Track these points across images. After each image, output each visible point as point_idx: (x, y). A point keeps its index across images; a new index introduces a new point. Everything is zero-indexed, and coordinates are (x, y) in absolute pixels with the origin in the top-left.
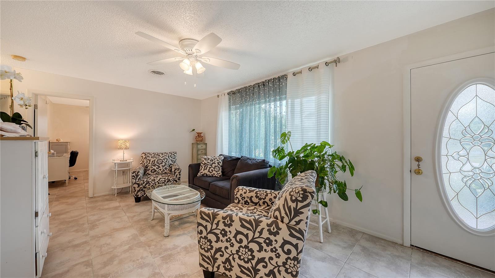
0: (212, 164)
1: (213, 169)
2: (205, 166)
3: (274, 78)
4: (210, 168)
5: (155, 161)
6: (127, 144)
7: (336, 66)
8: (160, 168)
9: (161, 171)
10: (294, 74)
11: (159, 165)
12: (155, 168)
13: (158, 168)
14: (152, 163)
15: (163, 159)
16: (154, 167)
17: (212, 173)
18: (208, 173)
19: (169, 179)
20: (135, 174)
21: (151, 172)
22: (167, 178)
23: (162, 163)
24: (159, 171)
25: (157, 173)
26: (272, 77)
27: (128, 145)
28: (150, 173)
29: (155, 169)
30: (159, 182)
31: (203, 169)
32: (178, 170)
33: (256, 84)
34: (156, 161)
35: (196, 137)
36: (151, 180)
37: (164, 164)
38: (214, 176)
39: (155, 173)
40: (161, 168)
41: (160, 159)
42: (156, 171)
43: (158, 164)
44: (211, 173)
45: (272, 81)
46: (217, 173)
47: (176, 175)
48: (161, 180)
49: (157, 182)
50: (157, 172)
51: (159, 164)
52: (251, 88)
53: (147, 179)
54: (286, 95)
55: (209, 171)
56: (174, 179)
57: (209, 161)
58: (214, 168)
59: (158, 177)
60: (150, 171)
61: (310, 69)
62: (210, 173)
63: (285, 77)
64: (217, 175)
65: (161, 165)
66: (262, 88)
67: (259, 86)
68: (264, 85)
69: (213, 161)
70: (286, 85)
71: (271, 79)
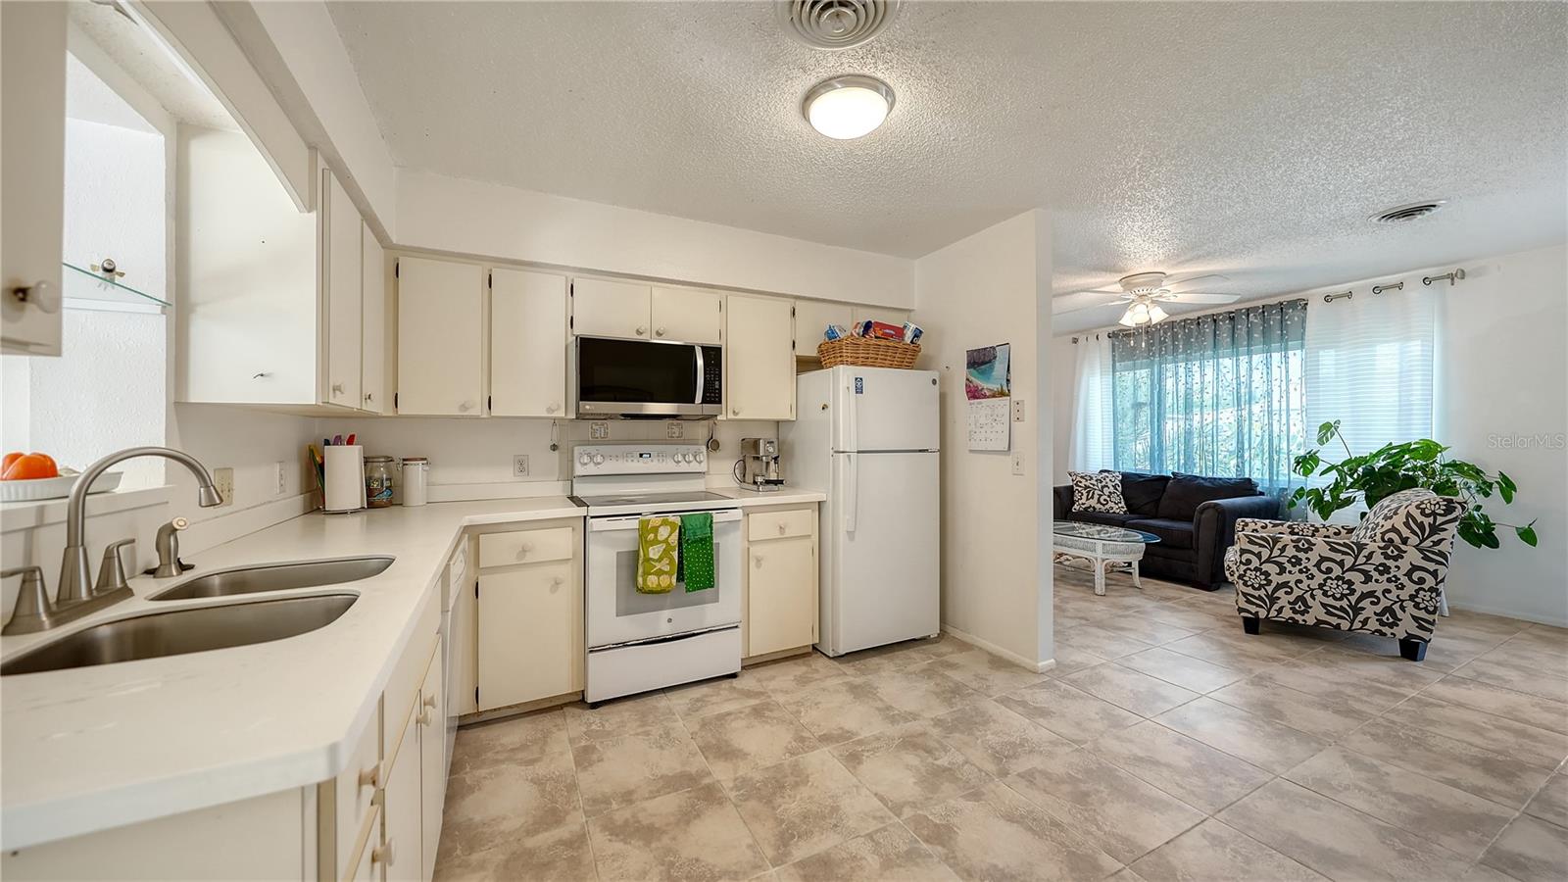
0: (1103, 487)
1: (1108, 499)
2: (1088, 493)
3: (1264, 306)
4: (1100, 496)
7: (1453, 284)
10: (1328, 299)
17: (1107, 507)
18: (1098, 506)
26: (1260, 304)
31: (1084, 497)
33: (1206, 316)
44: (1104, 505)
45: (1261, 310)
52: (1192, 324)
54: (1302, 339)
55: (1099, 501)
57: (1093, 482)
58: (1109, 496)
61: (1378, 290)
62: (1101, 506)
63: (1300, 305)
66: (1225, 326)
67: (1215, 321)
68: (1232, 319)
69: (1101, 482)
70: (1304, 321)
71: (1256, 308)
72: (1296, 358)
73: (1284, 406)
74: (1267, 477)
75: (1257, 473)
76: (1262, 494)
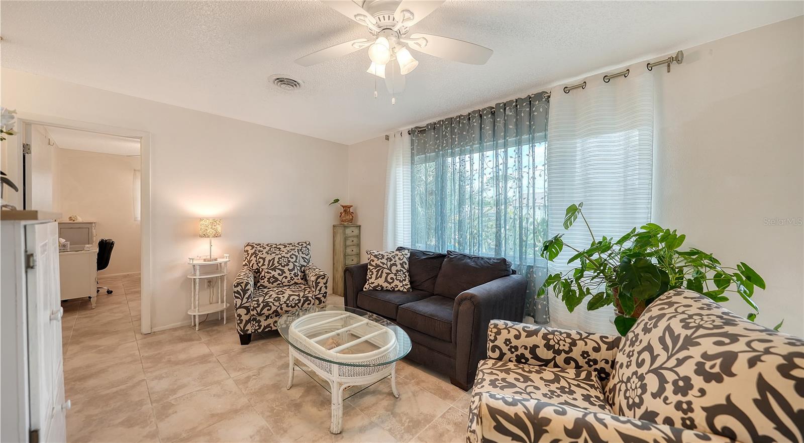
0: (391, 266)
1: (395, 277)
2: (378, 271)
3: (516, 100)
4: (388, 274)
5: (273, 262)
6: (218, 226)
7: (669, 72)
8: (284, 275)
9: (288, 279)
10: (567, 90)
11: (283, 268)
12: (276, 274)
13: (282, 275)
14: (268, 265)
15: (288, 256)
16: (273, 273)
17: (393, 285)
18: (385, 285)
19: (307, 297)
20: (240, 287)
21: (269, 281)
22: (302, 294)
23: (288, 265)
24: (284, 280)
25: (279, 284)
26: (514, 98)
27: (219, 228)
28: (266, 284)
29: (276, 276)
30: (288, 302)
31: (374, 276)
32: (322, 279)
33: (474, 112)
34: (276, 260)
35: (341, 213)
36: (271, 300)
37: (291, 266)
38: (396, 289)
39: (275, 284)
40: (287, 274)
41: (284, 257)
42: (277, 280)
43: (280, 267)
44: (390, 283)
45: (514, 104)
46: (402, 285)
47: (318, 288)
48: (291, 299)
49: (285, 302)
50: (279, 282)
51: (282, 266)
52: (464, 119)
53: (264, 297)
54: (546, 130)
55: (386, 281)
56: (315, 296)
57: (384, 261)
58: (395, 275)
59: (284, 293)
60: (266, 279)
61: (607, 78)
62: (388, 285)
63: (543, 97)
64: (401, 289)
65: (286, 269)
66: (488, 119)
67: (481, 116)
68: (493, 114)
69: (391, 260)
70: (547, 113)
71: (512, 101)
72: (540, 149)
73: (531, 191)
74: (518, 255)
75: (510, 254)
76: (514, 272)
